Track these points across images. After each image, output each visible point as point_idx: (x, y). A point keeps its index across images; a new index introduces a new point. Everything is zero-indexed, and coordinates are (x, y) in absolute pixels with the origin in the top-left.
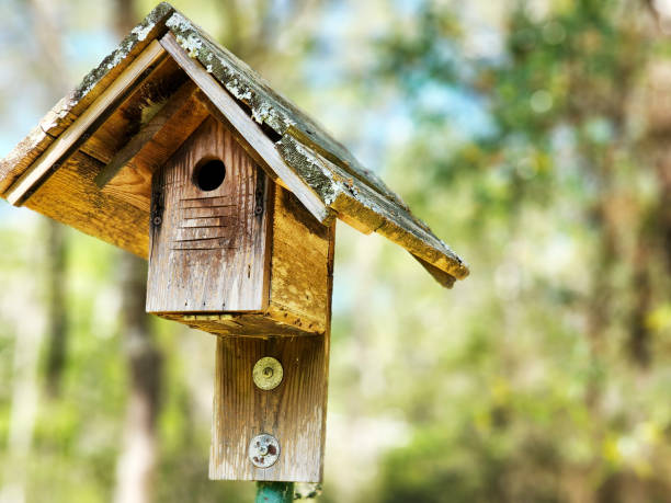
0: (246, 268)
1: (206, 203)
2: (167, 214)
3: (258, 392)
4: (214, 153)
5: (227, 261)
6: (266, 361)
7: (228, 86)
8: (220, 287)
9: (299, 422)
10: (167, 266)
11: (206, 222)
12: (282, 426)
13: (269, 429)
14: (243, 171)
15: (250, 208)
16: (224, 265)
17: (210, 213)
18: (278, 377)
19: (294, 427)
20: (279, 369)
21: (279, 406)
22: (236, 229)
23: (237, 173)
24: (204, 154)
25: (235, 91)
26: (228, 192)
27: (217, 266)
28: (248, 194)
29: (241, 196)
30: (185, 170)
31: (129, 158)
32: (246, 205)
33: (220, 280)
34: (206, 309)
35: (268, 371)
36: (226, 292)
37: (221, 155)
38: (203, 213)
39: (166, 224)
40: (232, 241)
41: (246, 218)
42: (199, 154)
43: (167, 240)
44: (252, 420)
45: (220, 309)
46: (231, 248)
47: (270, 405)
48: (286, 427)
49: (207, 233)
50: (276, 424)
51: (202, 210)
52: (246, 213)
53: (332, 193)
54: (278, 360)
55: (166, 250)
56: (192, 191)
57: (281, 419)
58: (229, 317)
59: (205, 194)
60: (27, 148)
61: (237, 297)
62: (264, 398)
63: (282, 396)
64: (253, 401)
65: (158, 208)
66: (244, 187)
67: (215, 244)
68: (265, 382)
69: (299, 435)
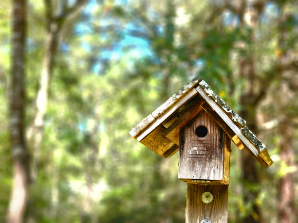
0: (216, 165)
1: (201, 142)
2: (186, 144)
3: (204, 204)
4: (203, 124)
5: (209, 162)
6: (207, 193)
7: (223, 107)
8: (207, 171)
9: (219, 216)
10: (186, 163)
11: (200, 149)
12: (212, 216)
13: (208, 217)
14: (214, 132)
15: (217, 145)
16: (208, 164)
17: (202, 145)
18: (211, 199)
19: (217, 217)
20: (212, 196)
21: (211, 210)
22: (213, 151)
23: (212, 132)
24: (200, 124)
25: (226, 109)
26: (209, 138)
27: (205, 164)
28: (216, 140)
29: (214, 140)
30: (192, 129)
31: (177, 126)
32: (216, 143)
33: (207, 169)
34: (201, 179)
35: (207, 197)
36: (209, 174)
37: (206, 125)
38: (199, 145)
39: (185, 148)
40: (211, 155)
41: (216, 148)
42: (198, 124)
43: (185, 154)
44: (201, 214)
45: (207, 179)
46: (210, 158)
47: (208, 209)
48: (214, 217)
49: (201, 152)
50: (210, 216)
51: (199, 144)
52: (216, 146)
53: (262, 147)
54: (212, 193)
55: (186, 157)
56: (195, 137)
57: (212, 214)
58: (209, 181)
59: (200, 139)
60: (147, 122)
61: (213, 175)
62: (206, 207)
63: (212, 206)
64: (201, 207)
65: (182, 142)
66: (215, 137)
67: (204, 156)
68: (206, 201)
69: (219, 220)
